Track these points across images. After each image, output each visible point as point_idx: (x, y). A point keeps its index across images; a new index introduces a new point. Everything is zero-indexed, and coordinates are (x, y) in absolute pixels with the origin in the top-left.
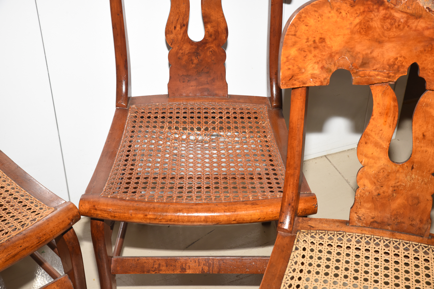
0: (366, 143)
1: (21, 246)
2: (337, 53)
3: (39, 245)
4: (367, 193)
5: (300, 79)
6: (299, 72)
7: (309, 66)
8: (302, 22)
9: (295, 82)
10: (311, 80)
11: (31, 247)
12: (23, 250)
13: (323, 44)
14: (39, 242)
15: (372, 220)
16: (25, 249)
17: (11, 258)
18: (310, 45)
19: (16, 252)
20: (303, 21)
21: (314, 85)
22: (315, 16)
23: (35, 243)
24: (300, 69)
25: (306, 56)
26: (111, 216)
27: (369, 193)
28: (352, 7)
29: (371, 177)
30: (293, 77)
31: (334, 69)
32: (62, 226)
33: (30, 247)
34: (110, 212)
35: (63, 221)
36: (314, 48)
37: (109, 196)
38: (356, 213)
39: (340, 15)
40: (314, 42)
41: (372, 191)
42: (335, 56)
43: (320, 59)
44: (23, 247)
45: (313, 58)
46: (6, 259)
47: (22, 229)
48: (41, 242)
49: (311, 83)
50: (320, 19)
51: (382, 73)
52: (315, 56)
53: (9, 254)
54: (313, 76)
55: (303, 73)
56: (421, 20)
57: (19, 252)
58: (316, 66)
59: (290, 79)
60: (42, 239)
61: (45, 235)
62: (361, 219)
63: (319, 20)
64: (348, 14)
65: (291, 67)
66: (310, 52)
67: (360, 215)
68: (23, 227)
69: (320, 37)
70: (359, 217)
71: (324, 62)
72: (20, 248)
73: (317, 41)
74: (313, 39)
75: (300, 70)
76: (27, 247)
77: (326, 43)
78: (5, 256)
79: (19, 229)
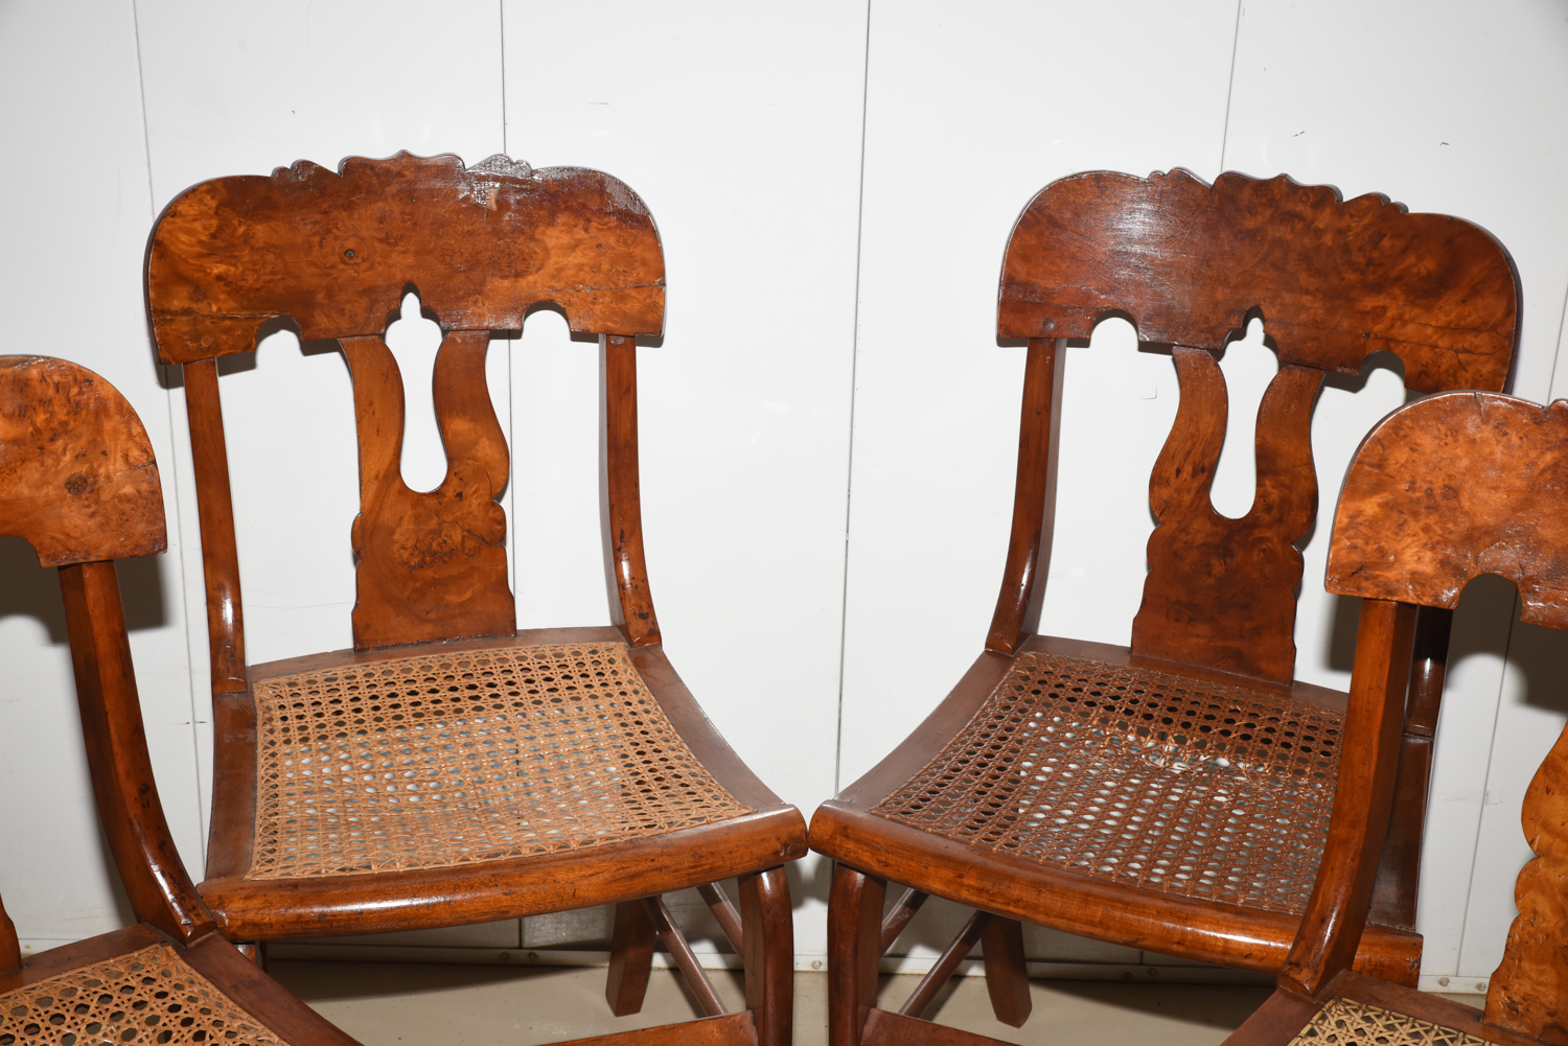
0: (1548, 791)
1: (653, 860)
2: (1486, 533)
3: (694, 873)
4: (1540, 936)
5: (1381, 579)
6: (1378, 560)
7: (1409, 552)
8: (1402, 439)
9: (1365, 584)
10: (1411, 587)
11: (674, 872)
12: (656, 869)
13: (1454, 504)
14: (695, 867)
15: (1548, 1020)
16: (659, 869)
17: (624, 878)
18: (1418, 499)
19: (639, 868)
20: (1405, 436)
21: (1416, 602)
22: (1439, 430)
23: (686, 865)
24: (1382, 552)
25: (1402, 525)
26: (879, 861)
27: (1547, 936)
28: (1536, 423)
29: (1556, 890)
30: (1361, 569)
31: (1474, 571)
32: (758, 850)
33: (673, 869)
34: (879, 850)
35: (762, 840)
36: (1427, 508)
37: (888, 816)
38: (1505, 988)
39: (1505, 439)
40: (1430, 493)
41: (1554, 933)
42: (1480, 538)
43: (1441, 539)
44: (656, 864)
45: (1421, 534)
46: (613, 876)
47: (667, 828)
48: (699, 869)
49: (1408, 594)
50: (1450, 440)
52: (1426, 529)
53: (623, 868)
54: (1416, 578)
55: (1390, 566)
57: (646, 871)
58: (1428, 555)
59: (1353, 574)
60: (703, 862)
61: (712, 854)
62: (1517, 1011)
63: (1447, 441)
64: (1525, 439)
65: (1360, 542)
66: (1415, 515)
67: (1516, 999)
68: (670, 827)
69: (1447, 482)
70: (1513, 1002)
71: (1450, 549)
72: (650, 863)
73: (1438, 491)
74: (1425, 486)
75: (1382, 557)
76: (666, 867)
77: (1459, 501)
78: (614, 868)
79: (660, 827)
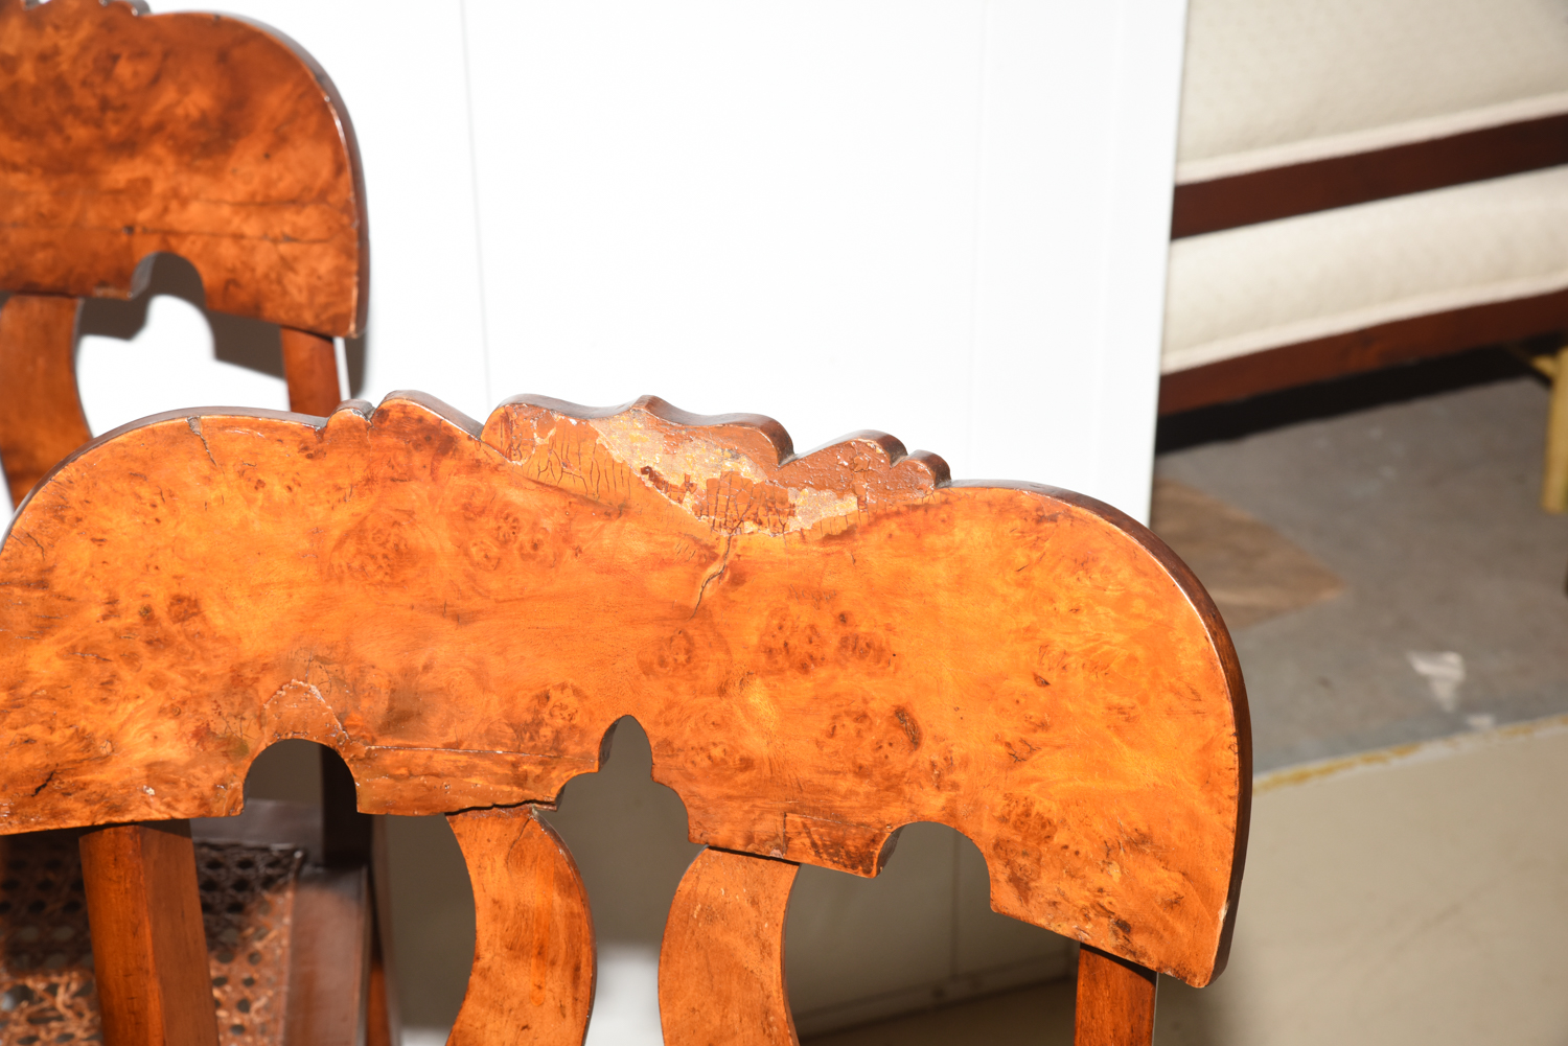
2: (265, 668)
5: (92, 788)
6: (80, 756)
7: (134, 730)
8: (72, 527)
9: (68, 803)
10: (151, 791)
13: (194, 626)
18: (129, 629)
20: (79, 520)
21: (166, 817)
22: (139, 497)
24: (84, 739)
25: (110, 682)
28: (310, 457)
30: (50, 777)
31: (259, 741)
36: (149, 643)
39: (260, 496)
40: (147, 614)
42: (256, 680)
43: (185, 693)
45: (148, 690)
49: (148, 804)
50: (162, 511)
51: (486, 764)
52: (157, 682)
54: (157, 773)
55: (104, 760)
56: (630, 525)
58: (168, 726)
59: (38, 790)
63: (158, 515)
65: (35, 731)
66: (131, 659)
69: (175, 590)
71: (207, 708)
73: (161, 610)
74: (137, 605)
75: (87, 747)
77: (204, 619)
